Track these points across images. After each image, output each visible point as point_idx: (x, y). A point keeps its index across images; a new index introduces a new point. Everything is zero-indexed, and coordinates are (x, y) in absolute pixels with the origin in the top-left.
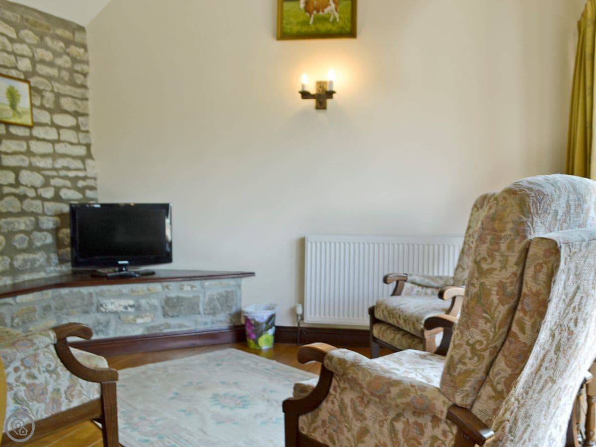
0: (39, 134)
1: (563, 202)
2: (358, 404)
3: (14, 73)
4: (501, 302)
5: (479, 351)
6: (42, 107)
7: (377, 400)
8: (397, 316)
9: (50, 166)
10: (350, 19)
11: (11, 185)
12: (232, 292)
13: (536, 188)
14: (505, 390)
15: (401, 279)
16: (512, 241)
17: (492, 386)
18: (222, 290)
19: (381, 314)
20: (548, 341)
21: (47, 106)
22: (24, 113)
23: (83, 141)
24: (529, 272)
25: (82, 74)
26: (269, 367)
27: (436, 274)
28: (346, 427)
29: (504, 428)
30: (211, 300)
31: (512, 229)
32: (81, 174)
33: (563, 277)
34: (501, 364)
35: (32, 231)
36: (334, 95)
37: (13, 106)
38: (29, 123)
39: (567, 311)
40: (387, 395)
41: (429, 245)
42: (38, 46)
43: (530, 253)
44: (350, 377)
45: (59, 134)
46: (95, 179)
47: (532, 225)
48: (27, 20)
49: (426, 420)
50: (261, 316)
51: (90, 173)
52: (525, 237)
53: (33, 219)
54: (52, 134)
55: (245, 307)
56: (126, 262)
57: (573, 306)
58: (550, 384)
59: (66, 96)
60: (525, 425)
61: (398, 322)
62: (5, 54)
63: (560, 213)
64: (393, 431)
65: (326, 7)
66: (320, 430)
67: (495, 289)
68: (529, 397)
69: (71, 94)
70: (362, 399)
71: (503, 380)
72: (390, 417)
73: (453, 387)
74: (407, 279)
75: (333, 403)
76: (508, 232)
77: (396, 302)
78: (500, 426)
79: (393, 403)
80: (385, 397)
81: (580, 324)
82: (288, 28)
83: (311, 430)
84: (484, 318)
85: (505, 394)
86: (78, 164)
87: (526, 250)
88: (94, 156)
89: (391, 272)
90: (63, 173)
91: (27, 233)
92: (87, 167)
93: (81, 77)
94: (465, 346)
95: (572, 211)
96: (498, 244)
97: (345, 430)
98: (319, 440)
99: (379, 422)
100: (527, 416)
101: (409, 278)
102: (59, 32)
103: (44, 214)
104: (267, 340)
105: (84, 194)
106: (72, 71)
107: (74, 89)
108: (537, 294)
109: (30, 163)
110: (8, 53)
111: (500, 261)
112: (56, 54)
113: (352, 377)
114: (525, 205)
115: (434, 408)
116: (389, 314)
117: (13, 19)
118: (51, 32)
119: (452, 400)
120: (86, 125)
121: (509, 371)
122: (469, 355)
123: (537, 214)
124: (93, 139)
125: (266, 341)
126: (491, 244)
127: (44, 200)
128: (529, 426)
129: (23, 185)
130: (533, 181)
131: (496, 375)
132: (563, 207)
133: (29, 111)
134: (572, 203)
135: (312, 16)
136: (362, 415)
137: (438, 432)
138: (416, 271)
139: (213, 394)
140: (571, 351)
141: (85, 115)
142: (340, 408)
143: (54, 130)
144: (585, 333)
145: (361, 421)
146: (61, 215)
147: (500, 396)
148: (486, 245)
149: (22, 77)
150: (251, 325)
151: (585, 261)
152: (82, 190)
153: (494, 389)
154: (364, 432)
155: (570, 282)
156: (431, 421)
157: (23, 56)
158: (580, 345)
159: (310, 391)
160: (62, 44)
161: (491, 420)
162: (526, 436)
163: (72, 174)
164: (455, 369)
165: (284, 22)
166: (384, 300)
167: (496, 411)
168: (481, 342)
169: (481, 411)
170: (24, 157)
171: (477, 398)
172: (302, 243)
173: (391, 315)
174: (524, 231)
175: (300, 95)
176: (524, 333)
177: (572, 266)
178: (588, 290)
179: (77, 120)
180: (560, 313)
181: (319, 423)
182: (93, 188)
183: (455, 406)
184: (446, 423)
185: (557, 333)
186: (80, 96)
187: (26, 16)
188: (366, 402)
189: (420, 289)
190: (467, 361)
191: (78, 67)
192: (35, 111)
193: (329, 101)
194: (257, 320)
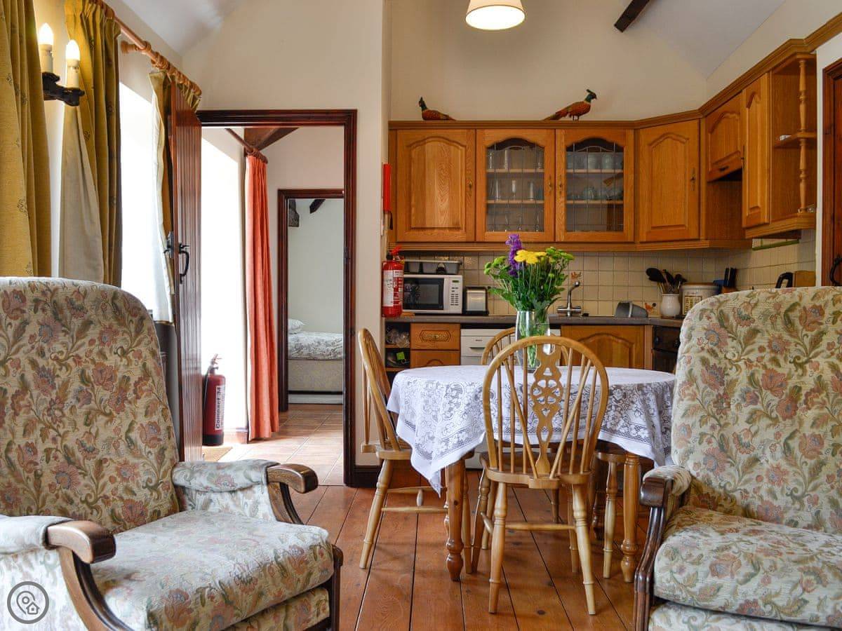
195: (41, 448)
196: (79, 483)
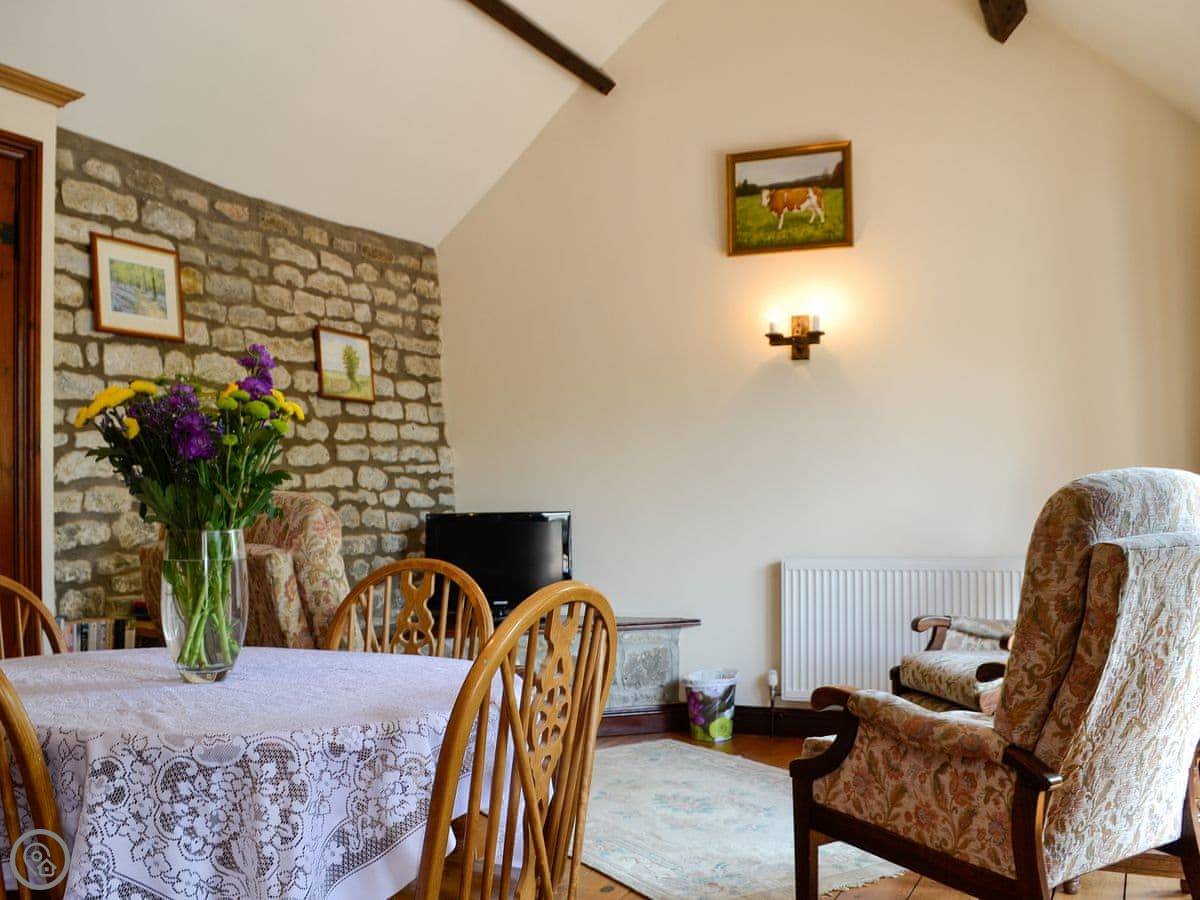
0: (381, 412)
1: (1136, 502)
2: (892, 756)
3: (350, 327)
4: (1062, 619)
5: (1038, 677)
6: (384, 373)
7: (917, 744)
8: (937, 678)
9: (394, 460)
10: (842, 218)
11: (348, 488)
12: (665, 650)
13: (1098, 486)
14: (1072, 724)
15: (941, 623)
16: (1071, 548)
17: (1056, 720)
18: (650, 648)
19: (911, 678)
20: (1126, 668)
21: (390, 370)
22: (363, 383)
23: (435, 420)
24: (1093, 583)
25: (432, 319)
26: (734, 764)
27: (998, 618)
28: (877, 788)
29: (1076, 776)
30: (633, 663)
31: (1069, 535)
32: (433, 469)
33: (1137, 589)
34: (1066, 694)
35: (374, 554)
36: (822, 338)
37: (351, 374)
38: (369, 396)
39: (1149, 633)
40: (930, 737)
41: (985, 573)
42: (377, 284)
43: (1093, 561)
44: (881, 718)
45: (404, 411)
46: (451, 476)
47: (1095, 529)
48: (365, 249)
49: (978, 768)
50: (713, 688)
51: (445, 467)
52: (1087, 543)
53: (374, 537)
54: (396, 412)
55: (688, 673)
56: (505, 603)
57: (1157, 627)
58: (1137, 729)
59: (412, 353)
60: (1106, 780)
61: (938, 687)
62: (340, 301)
63: (1133, 515)
64: (938, 787)
65: (804, 201)
66: (842, 796)
67: (1053, 603)
68: (1107, 740)
69: (418, 351)
70: (898, 750)
71: (1069, 711)
72: (933, 769)
73: (1009, 722)
74: (950, 624)
75: (859, 758)
76: (1065, 538)
77: (932, 659)
78: (1069, 774)
79: (938, 747)
80: (927, 740)
81: (1174, 653)
82: (744, 237)
83: (830, 797)
84: (1042, 637)
85: (1072, 729)
86: (429, 455)
87: (1087, 558)
88: (449, 442)
89: (923, 613)
90: (410, 468)
91: (368, 558)
92: (440, 458)
93: (431, 323)
94: (1021, 672)
95: (1152, 512)
96: (1054, 551)
97: (876, 792)
98: (841, 809)
99: (920, 777)
100: (1108, 767)
101: (954, 623)
102: (403, 260)
103: (387, 530)
104: (722, 727)
105: (437, 500)
106: (420, 316)
107: (422, 343)
108: (1103, 608)
109: (371, 456)
110: (345, 299)
111: (1056, 571)
112: (400, 294)
113: (885, 719)
114: (1084, 506)
115: (988, 749)
116: (923, 677)
117: (348, 250)
118: (393, 261)
119: (1010, 739)
120: (439, 395)
121: (1075, 700)
122: (1027, 682)
123: (1101, 516)
124: (449, 415)
125: (720, 728)
126: (1047, 551)
127: (389, 509)
128: (1112, 782)
129: (361, 488)
130: (1095, 478)
131: (1061, 707)
132: (1138, 508)
133: (370, 379)
134: (1149, 502)
135: (782, 216)
136: (897, 770)
137: (994, 782)
138: (964, 613)
139: (656, 795)
140: (1165, 687)
141: (436, 380)
142: (869, 764)
143: (398, 405)
144: (1185, 666)
145: (897, 778)
146: (410, 533)
147: (1068, 732)
148: (1040, 553)
149: (360, 332)
150: (697, 701)
151: (1167, 573)
152: (433, 494)
153: (1060, 724)
154: (901, 791)
155: (1149, 595)
156: (985, 769)
157: (361, 301)
158: (1178, 682)
159: (827, 747)
160: (406, 278)
161: (1058, 763)
162: (1111, 796)
163: (421, 470)
164: (1011, 700)
165: (738, 227)
166: (915, 657)
167: (1063, 750)
168: (1040, 667)
169: (1045, 753)
170: (363, 447)
171: (1039, 734)
172: (776, 572)
173: (926, 678)
174: (1085, 536)
175: (768, 340)
176: (1090, 655)
177: (1149, 576)
178: (1179, 609)
179: (427, 388)
180: (1138, 634)
181: (841, 786)
182: (448, 490)
183: (1012, 746)
184: (1003, 769)
185: (1138, 661)
186: (429, 353)
187: (363, 244)
188: (902, 753)
189: (972, 640)
190: (1024, 689)
191: (427, 310)
192: (377, 378)
193: (812, 347)
194: (707, 693)
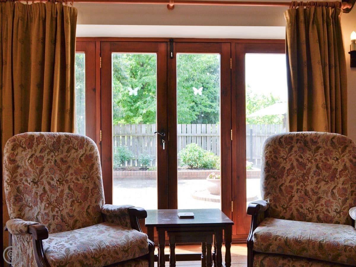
195: (295, 188)
196: (308, 203)
